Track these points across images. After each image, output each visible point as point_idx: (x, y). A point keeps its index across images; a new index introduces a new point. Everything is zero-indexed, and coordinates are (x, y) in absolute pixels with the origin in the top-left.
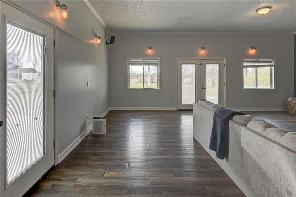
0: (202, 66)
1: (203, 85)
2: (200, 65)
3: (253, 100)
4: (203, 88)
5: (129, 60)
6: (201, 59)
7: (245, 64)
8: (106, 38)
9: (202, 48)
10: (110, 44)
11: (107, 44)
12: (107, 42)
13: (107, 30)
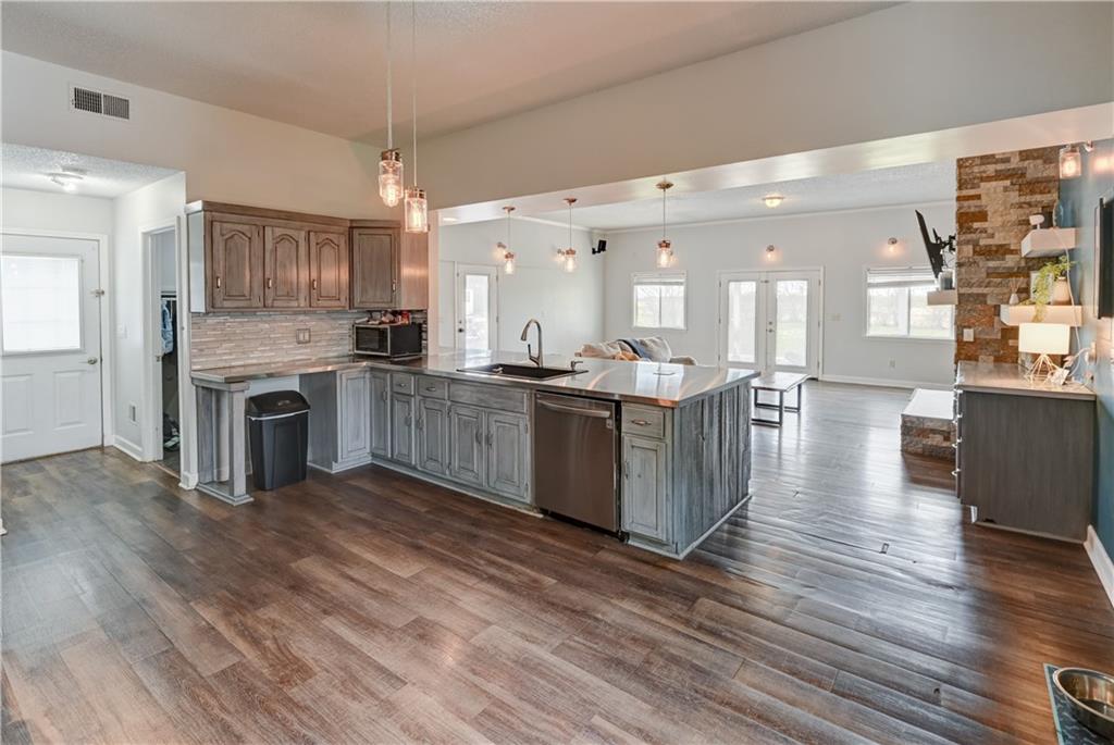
0: (768, 284)
1: (771, 323)
2: (764, 283)
3: (892, 363)
4: (771, 331)
6: (767, 272)
7: (871, 280)
8: (592, 242)
9: (771, 249)
10: (599, 252)
11: (594, 252)
12: (594, 250)
13: (596, 231)
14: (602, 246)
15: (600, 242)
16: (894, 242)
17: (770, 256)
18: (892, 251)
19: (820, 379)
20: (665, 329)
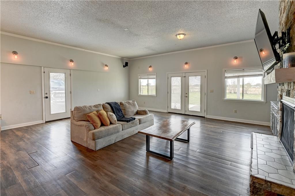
0: (186, 78)
1: (187, 94)
2: (184, 77)
3: (235, 111)
4: (187, 97)
5: (139, 75)
6: (185, 73)
7: (226, 75)
8: (123, 63)
9: (186, 63)
10: (126, 67)
11: (124, 67)
12: (124, 66)
13: (124, 59)
14: (127, 64)
15: (126, 62)
16: (236, 58)
17: (186, 67)
18: (235, 62)
19: (205, 117)
20: (149, 95)
